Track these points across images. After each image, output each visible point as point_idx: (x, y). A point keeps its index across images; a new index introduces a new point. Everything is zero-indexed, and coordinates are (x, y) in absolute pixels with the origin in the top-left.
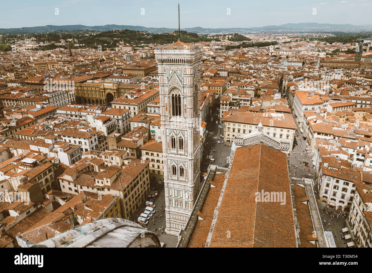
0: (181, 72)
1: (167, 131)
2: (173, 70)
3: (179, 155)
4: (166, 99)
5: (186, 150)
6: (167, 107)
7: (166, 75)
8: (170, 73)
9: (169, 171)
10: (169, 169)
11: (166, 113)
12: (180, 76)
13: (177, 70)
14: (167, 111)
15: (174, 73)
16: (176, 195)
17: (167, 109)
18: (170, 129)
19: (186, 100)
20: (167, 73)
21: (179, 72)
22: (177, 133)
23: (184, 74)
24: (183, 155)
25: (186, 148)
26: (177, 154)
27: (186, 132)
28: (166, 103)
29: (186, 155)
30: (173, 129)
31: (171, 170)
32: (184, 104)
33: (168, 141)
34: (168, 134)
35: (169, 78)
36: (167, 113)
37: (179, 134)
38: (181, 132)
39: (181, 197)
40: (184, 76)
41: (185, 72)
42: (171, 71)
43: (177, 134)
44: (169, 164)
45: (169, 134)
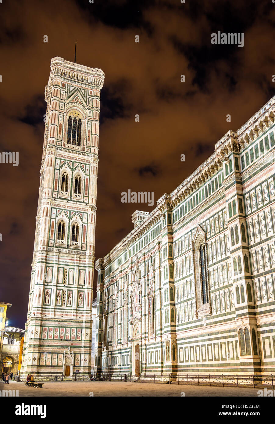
0: (86, 92)
1: (57, 163)
2: (75, 88)
3: (74, 201)
4: (60, 118)
5: (86, 194)
6: (60, 129)
7: (65, 90)
8: (71, 90)
9: (52, 231)
10: (53, 227)
11: (59, 135)
12: (84, 95)
13: (80, 89)
14: (60, 133)
15: (76, 91)
16: (61, 281)
17: (60, 131)
18: (62, 159)
19: (90, 125)
20: (66, 89)
21: (83, 91)
22: (73, 166)
23: (89, 95)
24: (81, 202)
25: (87, 190)
26: (71, 200)
27: (88, 167)
28: (61, 124)
29: (85, 202)
30: (68, 160)
31: (56, 230)
32: (88, 130)
33: (57, 177)
34: (58, 167)
35: (69, 95)
36: (60, 137)
37: (76, 167)
38: (79, 166)
39: (71, 282)
40: (90, 97)
41: (91, 93)
42: (72, 88)
43: (74, 168)
44: (54, 216)
45: (60, 167)
